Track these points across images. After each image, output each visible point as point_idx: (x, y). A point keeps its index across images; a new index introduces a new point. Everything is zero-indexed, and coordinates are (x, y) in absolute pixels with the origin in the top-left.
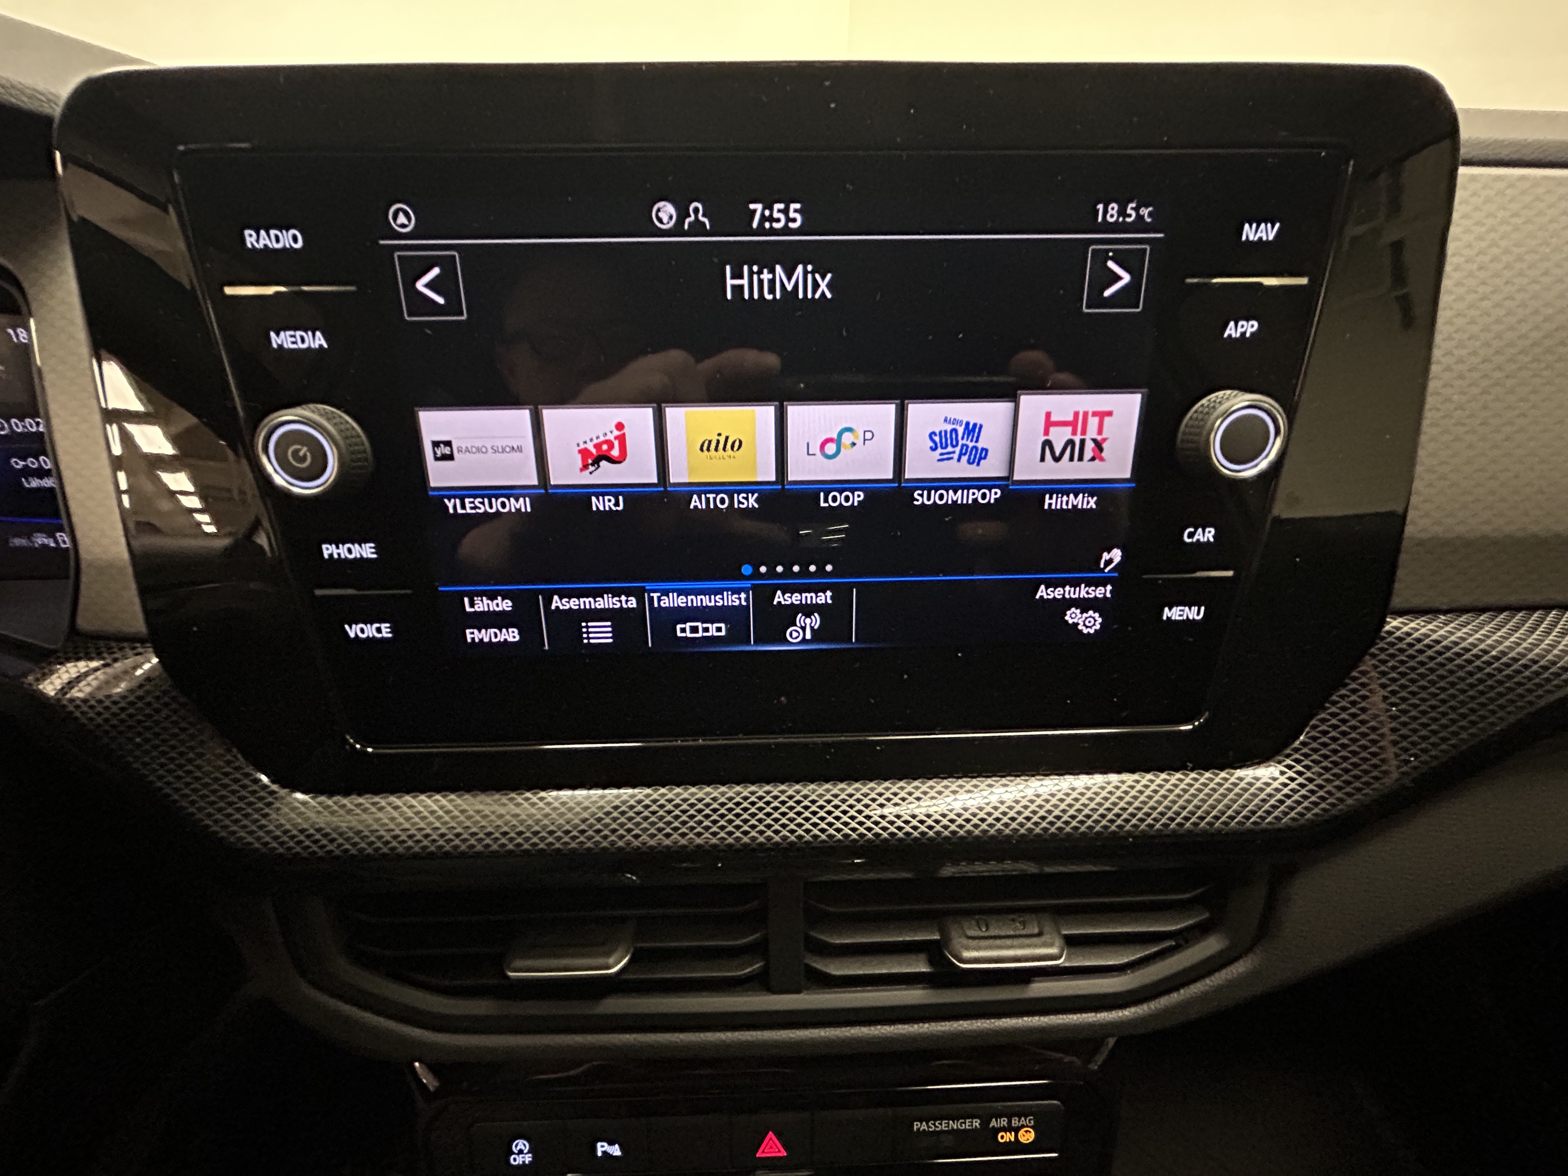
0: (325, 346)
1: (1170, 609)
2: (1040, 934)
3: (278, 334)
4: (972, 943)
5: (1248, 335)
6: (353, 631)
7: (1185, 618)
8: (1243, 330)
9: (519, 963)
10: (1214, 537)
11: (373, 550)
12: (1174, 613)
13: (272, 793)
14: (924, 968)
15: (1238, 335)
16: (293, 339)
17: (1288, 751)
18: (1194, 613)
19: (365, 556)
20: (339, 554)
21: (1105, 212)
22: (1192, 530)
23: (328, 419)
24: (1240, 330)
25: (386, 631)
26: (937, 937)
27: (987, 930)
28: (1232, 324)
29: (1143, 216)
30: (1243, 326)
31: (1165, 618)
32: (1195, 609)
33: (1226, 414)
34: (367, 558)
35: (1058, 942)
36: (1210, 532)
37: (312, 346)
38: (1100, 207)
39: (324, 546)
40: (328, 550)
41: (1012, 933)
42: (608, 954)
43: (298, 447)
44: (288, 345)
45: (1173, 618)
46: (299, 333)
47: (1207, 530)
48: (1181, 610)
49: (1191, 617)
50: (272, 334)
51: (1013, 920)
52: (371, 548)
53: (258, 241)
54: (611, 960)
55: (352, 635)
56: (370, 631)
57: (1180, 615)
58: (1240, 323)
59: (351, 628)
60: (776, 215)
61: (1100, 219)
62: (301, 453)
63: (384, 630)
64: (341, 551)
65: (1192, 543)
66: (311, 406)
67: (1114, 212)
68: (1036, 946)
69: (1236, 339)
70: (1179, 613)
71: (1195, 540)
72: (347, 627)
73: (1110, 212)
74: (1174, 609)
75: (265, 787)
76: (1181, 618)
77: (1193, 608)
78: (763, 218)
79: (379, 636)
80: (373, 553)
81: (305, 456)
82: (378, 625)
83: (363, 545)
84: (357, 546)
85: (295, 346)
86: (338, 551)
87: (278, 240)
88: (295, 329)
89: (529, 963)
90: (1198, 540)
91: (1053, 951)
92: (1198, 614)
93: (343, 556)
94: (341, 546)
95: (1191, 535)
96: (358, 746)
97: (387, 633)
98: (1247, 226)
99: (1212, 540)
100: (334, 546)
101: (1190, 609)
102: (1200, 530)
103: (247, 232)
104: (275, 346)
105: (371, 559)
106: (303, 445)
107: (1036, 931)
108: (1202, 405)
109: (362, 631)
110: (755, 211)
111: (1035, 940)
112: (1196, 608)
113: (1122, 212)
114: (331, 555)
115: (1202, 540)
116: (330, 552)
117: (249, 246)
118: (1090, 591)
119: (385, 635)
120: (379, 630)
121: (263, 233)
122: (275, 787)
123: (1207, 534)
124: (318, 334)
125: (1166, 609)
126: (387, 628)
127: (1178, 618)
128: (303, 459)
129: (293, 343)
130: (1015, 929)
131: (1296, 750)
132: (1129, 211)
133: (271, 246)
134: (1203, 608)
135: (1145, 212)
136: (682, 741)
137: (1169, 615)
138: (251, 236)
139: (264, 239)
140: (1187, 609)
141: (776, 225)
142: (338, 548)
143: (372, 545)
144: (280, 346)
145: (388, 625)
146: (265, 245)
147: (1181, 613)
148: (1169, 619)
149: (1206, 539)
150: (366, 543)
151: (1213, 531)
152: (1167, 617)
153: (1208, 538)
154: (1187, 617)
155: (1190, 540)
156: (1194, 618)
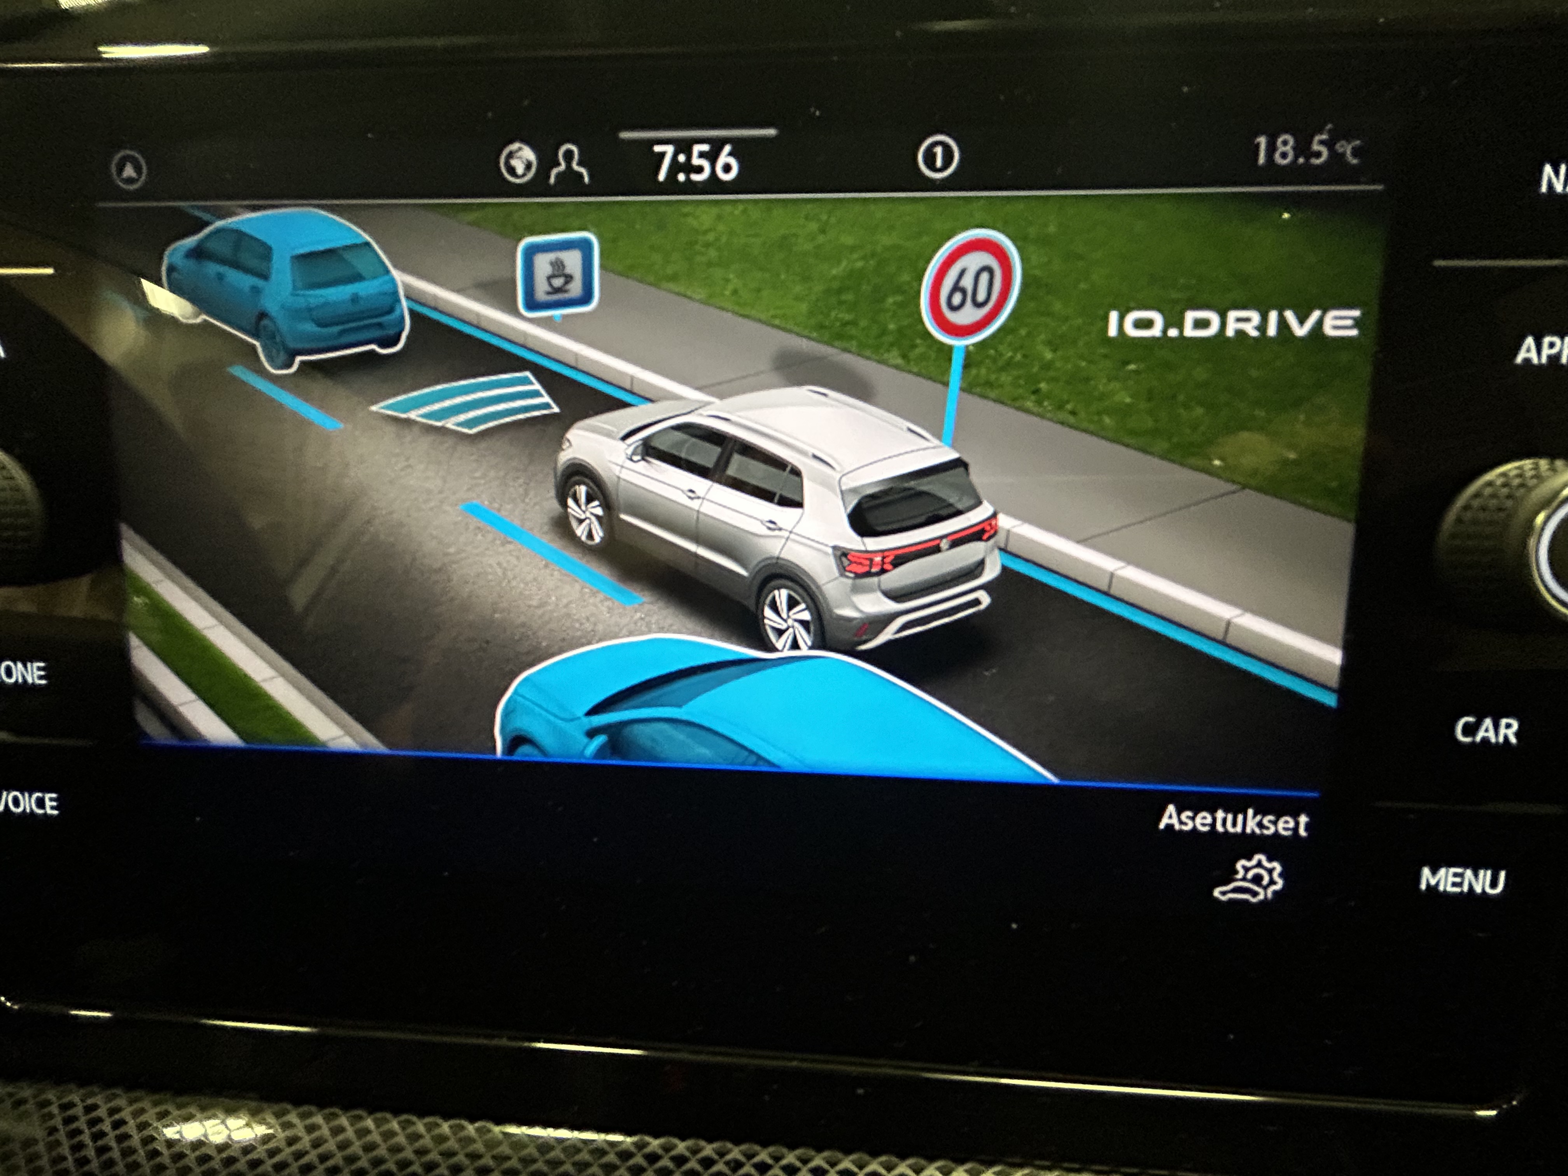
0: (3, 355)
1: (1434, 872)
5: (1563, 360)
6: (3, 801)
7: (1466, 888)
8: (1554, 351)
10: (1517, 734)
11: (43, 673)
12: (1443, 880)
15: (1544, 360)
18: (1484, 883)
19: (31, 681)
21: (1272, 148)
22: (1471, 719)
24: (1546, 352)
25: (51, 805)
28: (1530, 341)
29: (1343, 155)
30: (1552, 345)
31: (1423, 886)
32: (1486, 875)
34: (34, 685)
36: (1508, 726)
38: (1262, 141)
45: (1441, 889)
47: (1504, 721)
48: (1456, 875)
49: (1478, 889)
52: (39, 669)
56: (27, 803)
57: (1454, 884)
58: (1547, 340)
60: (696, 161)
61: (1262, 160)
63: (48, 804)
65: (1473, 743)
67: (1288, 148)
69: (1542, 367)
70: (1451, 879)
71: (1478, 739)
73: (1281, 149)
74: (1443, 871)
76: (1457, 890)
77: (1482, 872)
78: (675, 167)
79: (41, 812)
80: (41, 678)
82: (40, 795)
83: (28, 664)
84: (20, 665)
90: (1485, 740)
92: (1494, 884)
95: (1469, 730)
97: (52, 808)
98: (1548, 169)
99: (1513, 740)
101: (1476, 875)
102: (1488, 722)
105: (40, 687)
108: (1490, 484)
109: (16, 802)
110: (662, 155)
112: (1489, 873)
113: (1303, 148)
115: (1493, 740)
118: (1265, 822)
119: (49, 811)
120: (41, 803)
123: (1503, 731)
125: (1426, 872)
126: (51, 799)
127: (1450, 889)
132: (1316, 147)
134: (1502, 875)
135: (1346, 148)
137: (1433, 882)
140: (1469, 873)
141: (695, 177)
143: (42, 664)
145: (54, 795)
147: (1458, 880)
148: (1432, 890)
149: (1501, 739)
150: (32, 662)
151: (1515, 725)
152: (1428, 885)
153: (1506, 738)
154: (1471, 887)
155: (1468, 740)
156: (1484, 892)
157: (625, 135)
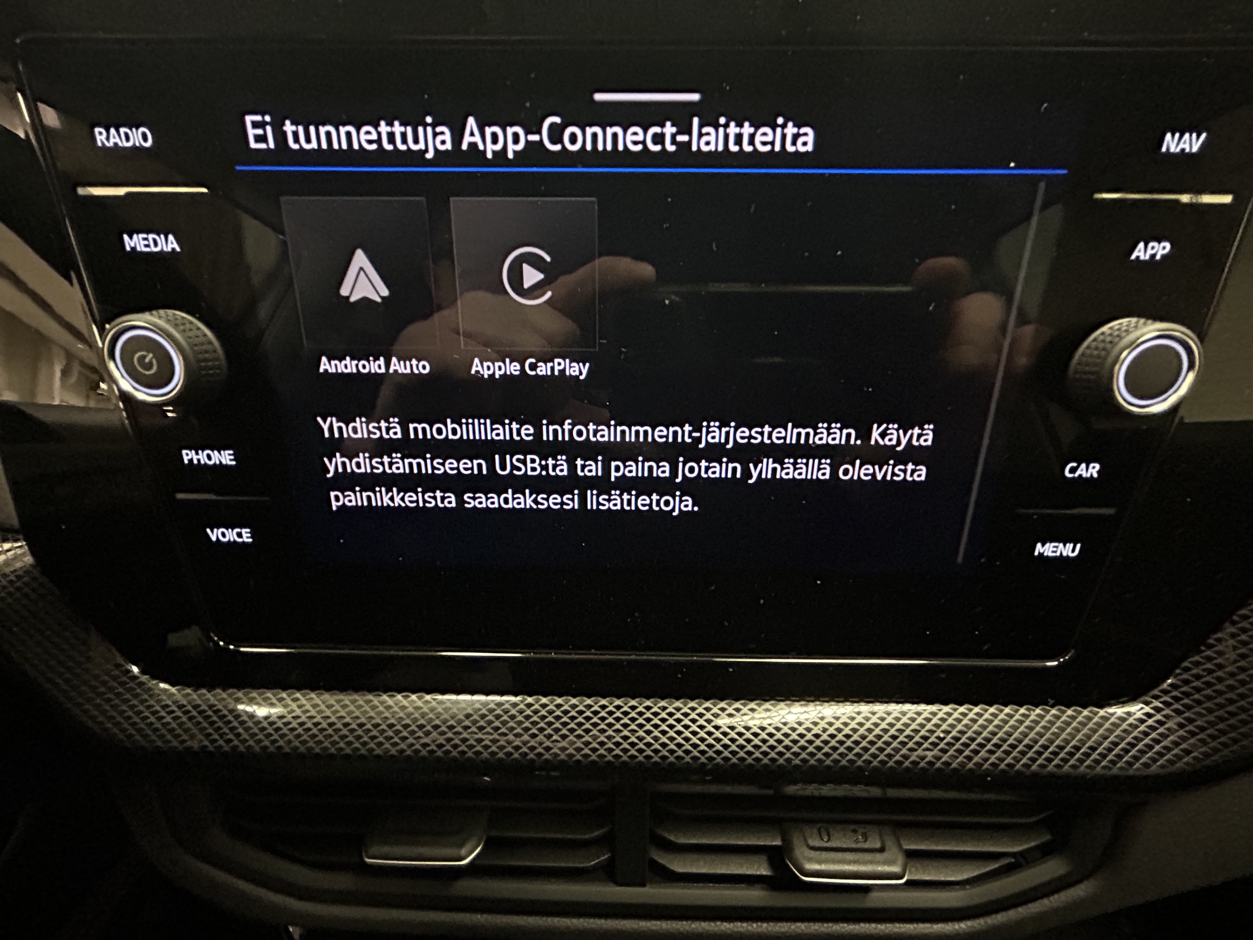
0: (178, 249)
1: (1043, 545)
2: (882, 850)
3: (131, 238)
4: (813, 854)
5: (1158, 257)
6: (214, 535)
7: (1058, 554)
8: (1153, 252)
9: (375, 850)
10: (1098, 472)
11: (232, 457)
12: (1048, 550)
13: (141, 684)
14: (764, 871)
15: (1147, 257)
16: (146, 242)
17: (1156, 692)
18: (1068, 550)
19: (224, 462)
20: (199, 460)
22: (1075, 464)
23: (176, 326)
24: (1150, 252)
25: (246, 536)
26: (778, 842)
27: (828, 841)
28: (1141, 245)
30: (1153, 248)
31: (1036, 553)
32: (1070, 546)
33: (1133, 345)
34: (226, 465)
35: (901, 859)
36: (1094, 468)
37: (165, 249)
39: (184, 452)
40: (188, 455)
41: (854, 846)
42: (461, 846)
43: (144, 353)
44: (141, 248)
45: (1045, 554)
46: (151, 236)
47: (1092, 465)
48: (1054, 547)
49: (1065, 554)
50: (126, 237)
51: (855, 831)
52: (229, 455)
53: (108, 139)
54: (463, 852)
55: (214, 538)
56: (231, 535)
57: (1053, 552)
58: (1151, 244)
59: (212, 532)
62: (147, 360)
63: (244, 535)
64: (200, 457)
65: (1074, 478)
66: (162, 312)
68: (879, 863)
69: (1145, 262)
70: (1052, 549)
71: (1077, 475)
72: (208, 530)
74: (1047, 545)
75: (135, 678)
76: (1054, 554)
77: (1068, 545)
79: (241, 540)
80: (231, 460)
81: (151, 363)
82: (239, 530)
83: (222, 452)
84: (216, 452)
85: (148, 250)
86: (198, 457)
87: (128, 139)
88: (148, 233)
89: (386, 849)
90: (1080, 476)
91: (895, 869)
92: (1073, 551)
93: (202, 462)
94: (200, 452)
95: (1073, 470)
96: (221, 643)
97: (247, 537)
98: (1168, 136)
99: (1095, 475)
100: (193, 452)
101: (1065, 545)
102: (1083, 466)
103: (97, 130)
104: (128, 248)
105: (231, 466)
106: (148, 352)
107: (878, 845)
108: (1103, 333)
109: (224, 535)
111: (876, 856)
112: (1072, 545)
114: (191, 460)
115: (1084, 476)
116: (190, 457)
117: (100, 144)
119: (246, 540)
120: (240, 535)
121: (113, 131)
122: (144, 678)
123: (1090, 470)
124: (171, 237)
125: (1039, 545)
126: (247, 533)
127: (1051, 554)
128: (149, 366)
129: (147, 246)
130: (857, 841)
131: (1165, 692)
133: (120, 144)
134: (1078, 546)
136: (534, 653)
137: (1042, 551)
138: (100, 133)
139: (114, 137)
140: (1061, 545)
142: (197, 454)
143: (231, 452)
144: (133, 249)
145: (248, 530)
146: (116, 144)
147: (1055, 549)
148: (1041, 555)
149: (1089, 475)
150: (224, 450)
151: (1098, 466)
152: (1039, 553)
153: (1092, 475)
154: (1061, 553)
155: (1071, 476)
156: (1068, 556)
157: (599, 97)
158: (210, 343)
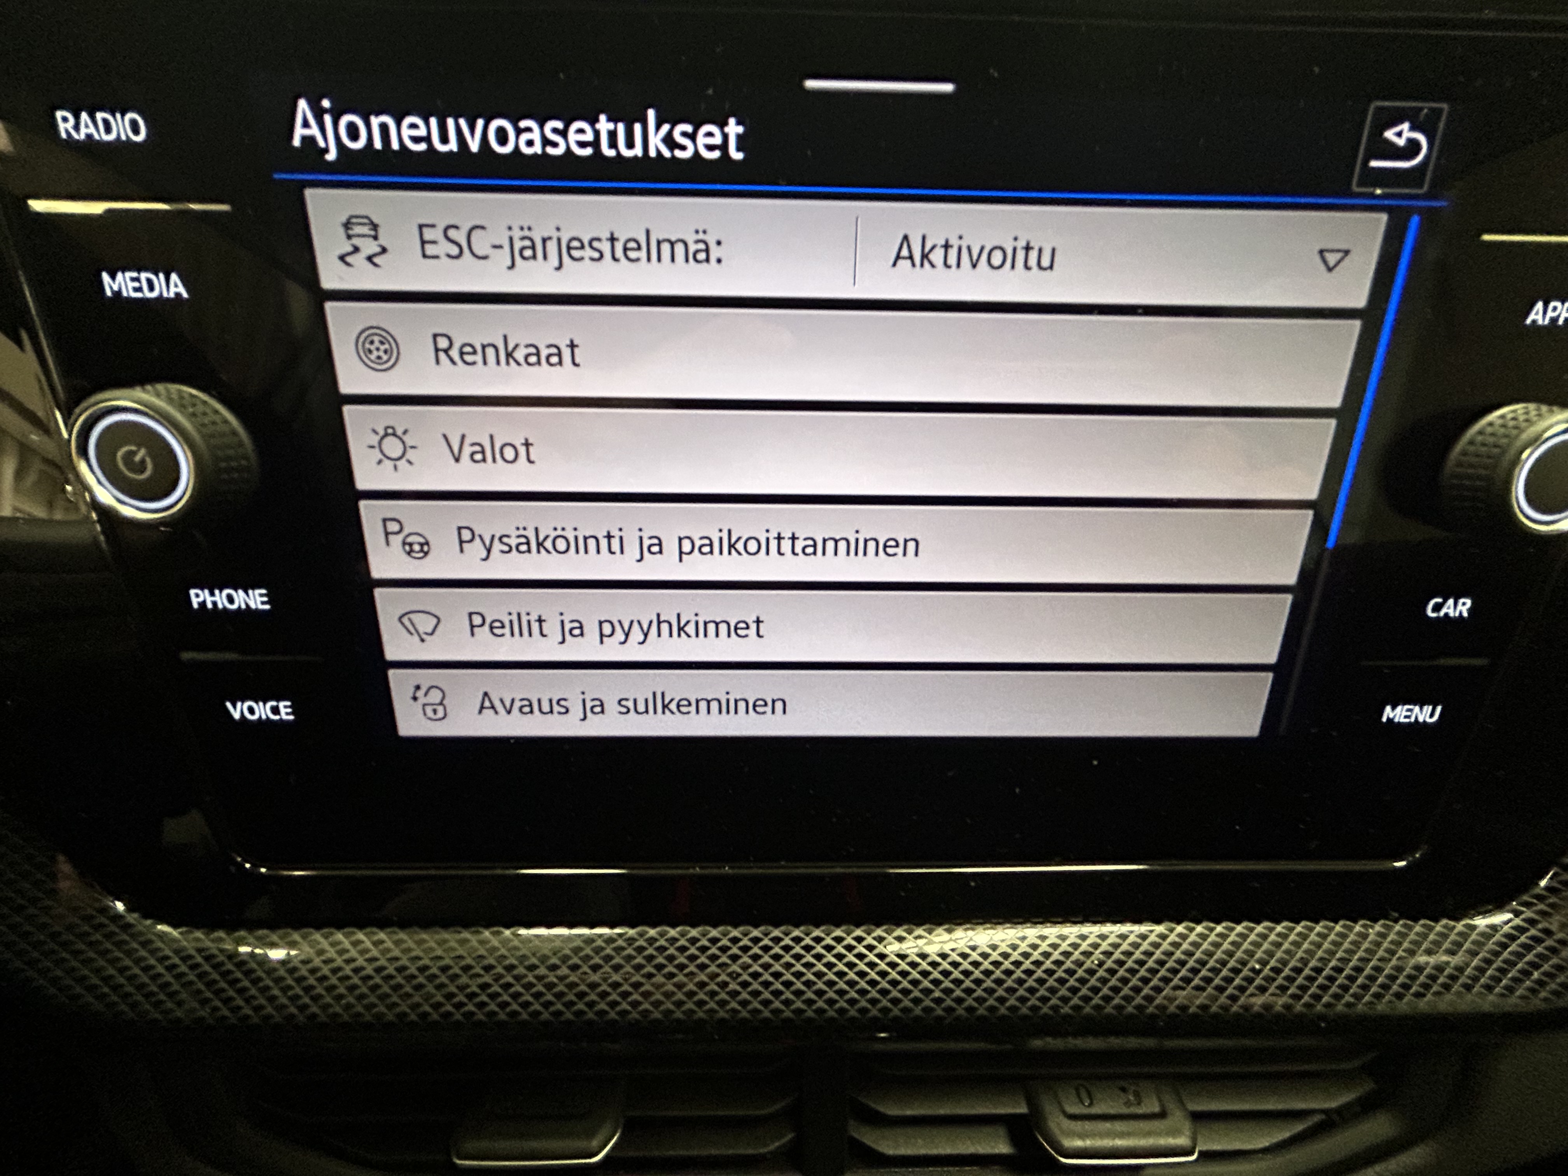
0: (185, 295)
1: (1393, 708)
2: (1162, 1115)
3: (113, 277)
4: (1071, 1125)
5: (1561, 322)
6: (238, 711)
7: (1413, 719)
8: (1555, 314)
9: (470, 1146)
10: (1470, 611)
11: (265, 599)
12: (1398, 714)
13: (127, 927)
14: (1003, 1148)
15: (1547, 322)
16: (136, 284)
17: (1526, 898)
18: (1425, 714)
19: (253, 606)
20: (215, 604)
22: (1439, 600)
23: (182, 407)
24: (1550, 314)
25: (286, 712)
26: (1023, 1109)
27: (1091, 1104)
28: (1540, 305)
30: (1555, 309)
31: (1384, 719)
32: (1428, 709)
33: (1535, 441)
34: (257, 609)
35: (1187, 1126)
36: (1464, 604)
37: (165, 295)
39: (192, 592)
40: (198, 597)
41: (1125, 1110)
42: (590, 1134)
43: (133, 448)
44: (128, 291)
45: (1396, 720)
46: (144, 276)
47: (1462, 601)
48: (1408, 710)
49: (1421, 719)
50: (105, 277)
51: (1124, 1090)
52: (261, 595)
53: (77, 127)
54: (595, 1143)
55: (237, 716)
56: (262, 711)
57: (1406, 717)
58: (1552, 304)
59: (235, 707)
62: (138, 458)
63: (283, 711)
64: (217, 598)
65: (1438, 618)
66: (160, 387)
68: (1159, 1134)
69: (1544, 327)
70: (1405, 713)
71: (1442, 613)
72: (229, 705)
74: (1399, 708)
75: (118, 917)
76: (1407, 720)
77: (1425, 708)
79: (277, 717)
80: (263, 603)
81: (143, 461)
82: (274, 703)
83: (250, 592)
84: (241, 592)
85: (139, 295)
86: (213, 599)
87: (108, 130)
88: (139, 271)
89: (484, 1145)
90: (1446, 614)
91: (1182, 1141)
92: (1432, 716)
93: (220, 606)
94: (217, 592)
95: (1437, 608)
96: (248, 866)
97: (287, 714)
99: (1465, 614)
100: (206, 592)
101: (1421, 709)
102: (1451, 602)
103: (59, 114)
104: (109, 293)
105: (264, 611)
106: (139, 446)
107: (1157, 1109)
108: (1492, 422)
109: (251, 711)
111: (1156, 1124)
112: (1431, 707)
114: (203, 604)
115: (1452, 615)
116: (201, 599)
117: (64, 135)
119: (285, 717)
120: (275, 710)
121: (84, 116)
122: (133, 918)
123: (1460, 607)
124: (174, 277)
125: (1388, 709)
126: (286, 707)
127: (1402, 720)
128: (141, 467)
129: (139, 289)
130: (1128, 1104)
131: (1540, 898)
133: (97, 137)
134: (1439, 709)
136: (701, 868)
137: (1391, 716)
138: (65, 119)
139: (87, 126)
140: (1417, 709)
142: (212, 594)
143: (264, 591)
144: (118, 294)
145: (288, 703)
146: (89, 136)
147: (1409, 713)
148: (1390, 720)
149: (1457, 614)
150: (253, 589)
151: (1469, 602)
152: (1388, 719)
153: (1461, 613)
154: (1416, 718)
155: (1434, 615)
156: (1424, 721)
157: (811, 84)
158: (234, 433)
